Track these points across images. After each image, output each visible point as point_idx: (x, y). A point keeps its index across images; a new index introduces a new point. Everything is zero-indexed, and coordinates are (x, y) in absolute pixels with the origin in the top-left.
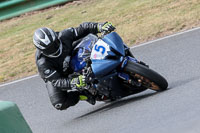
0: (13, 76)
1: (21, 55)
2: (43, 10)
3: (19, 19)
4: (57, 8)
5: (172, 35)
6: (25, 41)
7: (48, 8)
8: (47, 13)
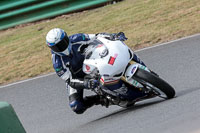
0: (7, 79)
1: (16, 62)
2: (35, 22)
3: (14, 30)
4: (48, 21)
5: (149, 47)
6: (19, 49)
7: (40, 21)
8: (39, 25)
